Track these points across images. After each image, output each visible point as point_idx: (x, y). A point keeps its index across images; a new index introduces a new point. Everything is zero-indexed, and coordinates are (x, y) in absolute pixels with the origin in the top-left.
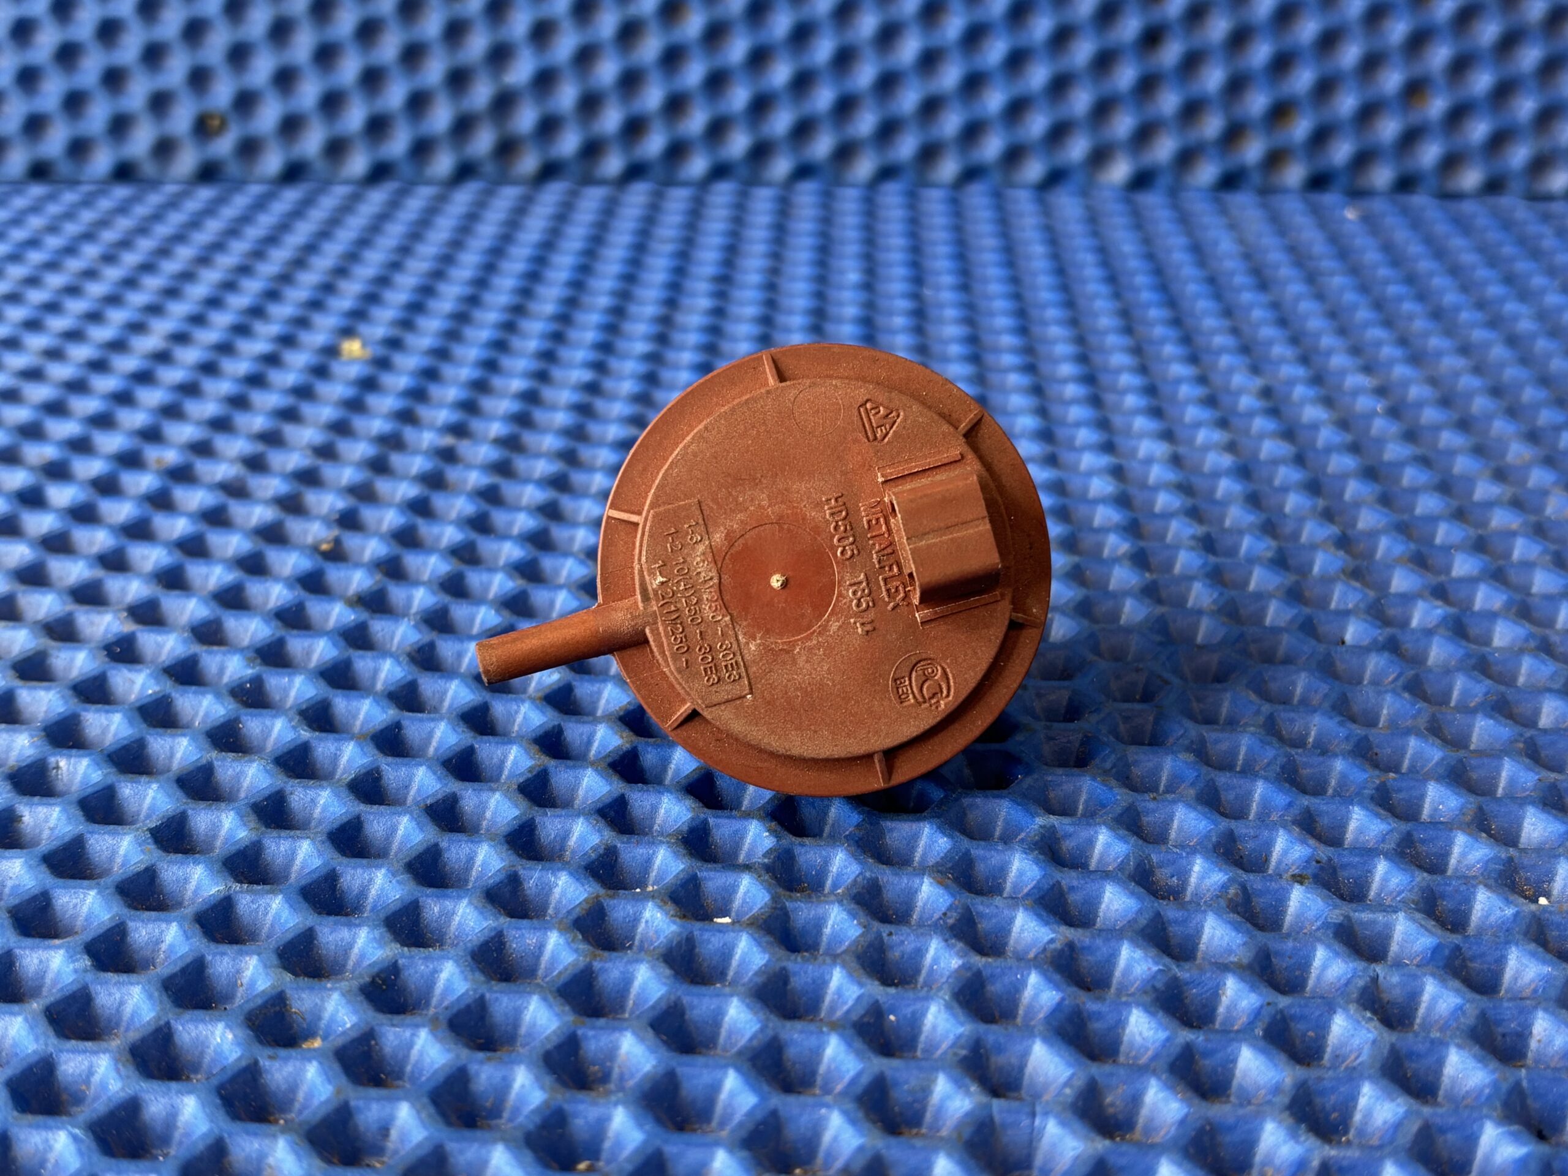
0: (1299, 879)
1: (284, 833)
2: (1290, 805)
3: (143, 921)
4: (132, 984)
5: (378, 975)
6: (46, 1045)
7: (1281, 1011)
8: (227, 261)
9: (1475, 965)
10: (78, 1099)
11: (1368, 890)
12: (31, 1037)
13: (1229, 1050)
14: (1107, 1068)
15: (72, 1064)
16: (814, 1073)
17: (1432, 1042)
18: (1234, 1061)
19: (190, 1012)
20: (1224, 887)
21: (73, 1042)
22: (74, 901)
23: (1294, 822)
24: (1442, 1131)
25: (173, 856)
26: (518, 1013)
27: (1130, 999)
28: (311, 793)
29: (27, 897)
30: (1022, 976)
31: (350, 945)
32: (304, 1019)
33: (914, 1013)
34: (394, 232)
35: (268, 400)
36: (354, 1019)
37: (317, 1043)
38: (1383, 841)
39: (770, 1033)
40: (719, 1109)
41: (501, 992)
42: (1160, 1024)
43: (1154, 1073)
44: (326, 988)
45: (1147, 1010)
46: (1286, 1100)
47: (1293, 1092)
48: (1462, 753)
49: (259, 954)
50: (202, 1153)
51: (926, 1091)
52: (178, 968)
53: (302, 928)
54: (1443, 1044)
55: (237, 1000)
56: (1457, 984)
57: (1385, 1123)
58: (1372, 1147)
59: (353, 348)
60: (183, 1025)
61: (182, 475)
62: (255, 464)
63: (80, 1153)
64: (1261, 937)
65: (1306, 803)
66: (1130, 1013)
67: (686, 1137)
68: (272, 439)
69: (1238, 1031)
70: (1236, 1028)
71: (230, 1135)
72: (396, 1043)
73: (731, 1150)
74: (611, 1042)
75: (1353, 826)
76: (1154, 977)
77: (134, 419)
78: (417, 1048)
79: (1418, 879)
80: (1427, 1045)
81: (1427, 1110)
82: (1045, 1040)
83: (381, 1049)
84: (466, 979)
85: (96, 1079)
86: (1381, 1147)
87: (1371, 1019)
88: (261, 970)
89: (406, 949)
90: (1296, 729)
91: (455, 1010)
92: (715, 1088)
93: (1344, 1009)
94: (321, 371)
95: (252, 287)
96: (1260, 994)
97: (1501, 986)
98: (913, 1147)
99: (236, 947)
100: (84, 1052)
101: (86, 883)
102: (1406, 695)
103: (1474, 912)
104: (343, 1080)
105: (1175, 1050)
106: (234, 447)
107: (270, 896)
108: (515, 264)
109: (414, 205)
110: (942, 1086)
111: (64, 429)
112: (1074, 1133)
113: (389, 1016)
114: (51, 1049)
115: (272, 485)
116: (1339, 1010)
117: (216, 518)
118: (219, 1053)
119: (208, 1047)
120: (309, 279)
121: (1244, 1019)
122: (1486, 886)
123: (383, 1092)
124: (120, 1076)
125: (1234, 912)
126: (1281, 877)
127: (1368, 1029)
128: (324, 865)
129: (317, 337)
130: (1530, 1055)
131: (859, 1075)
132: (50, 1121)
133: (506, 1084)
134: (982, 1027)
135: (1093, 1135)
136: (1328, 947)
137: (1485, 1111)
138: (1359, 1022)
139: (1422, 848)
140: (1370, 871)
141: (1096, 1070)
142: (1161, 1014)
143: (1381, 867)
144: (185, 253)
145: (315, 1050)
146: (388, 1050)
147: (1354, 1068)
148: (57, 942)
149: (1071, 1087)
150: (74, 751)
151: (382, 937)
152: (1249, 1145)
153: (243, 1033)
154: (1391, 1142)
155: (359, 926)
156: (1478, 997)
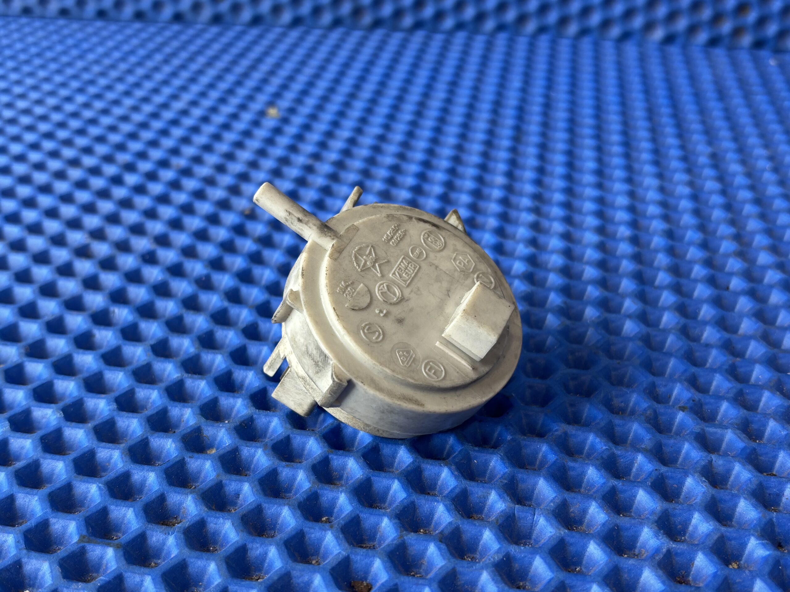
0: (683, 409)
1: (210, 351)
2: (685, 371)
3: (142, 388)
4: (134, 418)
5: (243, 422)
6: (93, 444)
7: (662, 474)
8: (220, 65)
9: (762, 458)
10: (105, 469)
11: (717, 416)
12: (86, 439)
13: (633, 491)
14: (573, 495)
15: (103, 453)
16: (436, 484)
17: (733, 495)
18: (635, 496)
19: (157, 433)
20: (645, 410)
21: (104, 443)
22: (113, 376)
23: (685, 380)
24: (730, 540)
25: (159, 359)
26: (304, 444)
27: (589, 462)
28: (225, 332)
29: (92, 373)
30: (540, 446)
31: (233, 407)
32: (209, 439)
33: (486, 460)
34: (300, 52)
35: (230, 136)
36: (230, 442)
37: (214, 451)
38: (728, 392)
39: (417, 464)
40: (389, 498)
41: (297, 434)
42: (602, 475)
43: (595, 499)
44: (219, 426)
45: (596, 468)
46: (656, 518)
47: (660, 514)
48: (776, 350)
49: (192, 408)
50: (154, 500)
51: (486, 498)
52: (155, 412)
53: (212, 397)
54: (737, 496)
55: (181, 428)
56: (750, 467)
57: (703, 533)
58: (693, 545)
59: (273, 112)
60: (154, 439)
61: (187, 172)
62: (221, 169)
63: (101, 495)
64: (659, 436)
65: (693, 370)
66: (589, 469)
67: (371, 510)
68: (230, 156)
69: (639, 482)
70: (639, 480)
71: (167, 493)
72: (247, 454)
73: (390, 519)
74: (344, 462)
75: (715, 383)
76: (603, 452)
77: (168, 143)
78: (256, 457)
79: (741, 413)
80: (730, 496)
81: (723, 529)
82: (545, 478)
83: (240, 457)
84: (282, 426)
85: (113, 461)
86: (697, 545)
87: (705, 481)
88: (192, 415)
89: (257, 410)
90: (696, 332)
91: (275, 441)
92: (388, 488)
93: (692, 475)
94: (256, 123)
95: (230, 78)
96: (653, 465)
97: (774, 469)
98: (475, 525)
99: (182, 404)
100: (109, 448)
101: (119, 368)
102: (753, 319)
103: (767, 431)
104: (221, 470)
105: (606, 489)
106: (212, 159)
107: (200, 380)
108: (354, 73)
109: (311, 39)
110: (493, 496)
111: (135, 146)
112: (551, 525)
113: (246, 442)
114: (94, 446)
115: (226, 180)
116: (690, 476)
117: (199, 195)
118: (168, 452)
119: (165, 450)
120: (257, 76)
121: (644, 476)
122: (774, 419)
123: (238, 477)
124: (123, 461)
125: (648, 423)
126: (674, 407)
127: (702, 486)
128: (226, 367)
129: (256, 106)
130: (782, 504)
131: (455, 488)
132: (90, 479)
133: (294, 478)
134: (516, 470)
135: (560, 527)
136: (691, 444)
137: (752, 532)
138: (698, 482)
139: (748, 397)
140: (719, 407)
141: (568, 496)
142: (603, 471)
143: (725, 406)
144: (201, 60)
145: (210, 455)
146: (243, 457)
147: (692, 505)
148: (103, 396)
149: (554, 503)
150: (122, 305)
151: (248, 404)
152: (635, 538)
153: (180, 445)
154: (703, 543)
155: (238, 398)
156: (759, 475)
